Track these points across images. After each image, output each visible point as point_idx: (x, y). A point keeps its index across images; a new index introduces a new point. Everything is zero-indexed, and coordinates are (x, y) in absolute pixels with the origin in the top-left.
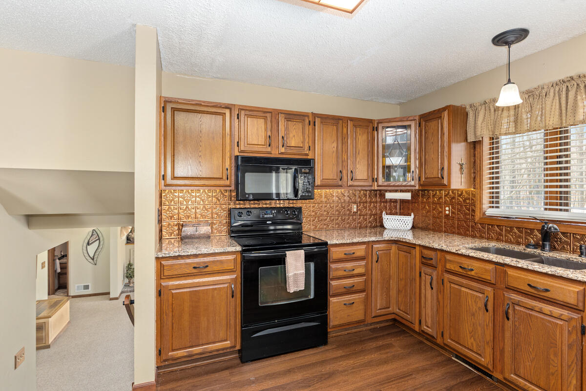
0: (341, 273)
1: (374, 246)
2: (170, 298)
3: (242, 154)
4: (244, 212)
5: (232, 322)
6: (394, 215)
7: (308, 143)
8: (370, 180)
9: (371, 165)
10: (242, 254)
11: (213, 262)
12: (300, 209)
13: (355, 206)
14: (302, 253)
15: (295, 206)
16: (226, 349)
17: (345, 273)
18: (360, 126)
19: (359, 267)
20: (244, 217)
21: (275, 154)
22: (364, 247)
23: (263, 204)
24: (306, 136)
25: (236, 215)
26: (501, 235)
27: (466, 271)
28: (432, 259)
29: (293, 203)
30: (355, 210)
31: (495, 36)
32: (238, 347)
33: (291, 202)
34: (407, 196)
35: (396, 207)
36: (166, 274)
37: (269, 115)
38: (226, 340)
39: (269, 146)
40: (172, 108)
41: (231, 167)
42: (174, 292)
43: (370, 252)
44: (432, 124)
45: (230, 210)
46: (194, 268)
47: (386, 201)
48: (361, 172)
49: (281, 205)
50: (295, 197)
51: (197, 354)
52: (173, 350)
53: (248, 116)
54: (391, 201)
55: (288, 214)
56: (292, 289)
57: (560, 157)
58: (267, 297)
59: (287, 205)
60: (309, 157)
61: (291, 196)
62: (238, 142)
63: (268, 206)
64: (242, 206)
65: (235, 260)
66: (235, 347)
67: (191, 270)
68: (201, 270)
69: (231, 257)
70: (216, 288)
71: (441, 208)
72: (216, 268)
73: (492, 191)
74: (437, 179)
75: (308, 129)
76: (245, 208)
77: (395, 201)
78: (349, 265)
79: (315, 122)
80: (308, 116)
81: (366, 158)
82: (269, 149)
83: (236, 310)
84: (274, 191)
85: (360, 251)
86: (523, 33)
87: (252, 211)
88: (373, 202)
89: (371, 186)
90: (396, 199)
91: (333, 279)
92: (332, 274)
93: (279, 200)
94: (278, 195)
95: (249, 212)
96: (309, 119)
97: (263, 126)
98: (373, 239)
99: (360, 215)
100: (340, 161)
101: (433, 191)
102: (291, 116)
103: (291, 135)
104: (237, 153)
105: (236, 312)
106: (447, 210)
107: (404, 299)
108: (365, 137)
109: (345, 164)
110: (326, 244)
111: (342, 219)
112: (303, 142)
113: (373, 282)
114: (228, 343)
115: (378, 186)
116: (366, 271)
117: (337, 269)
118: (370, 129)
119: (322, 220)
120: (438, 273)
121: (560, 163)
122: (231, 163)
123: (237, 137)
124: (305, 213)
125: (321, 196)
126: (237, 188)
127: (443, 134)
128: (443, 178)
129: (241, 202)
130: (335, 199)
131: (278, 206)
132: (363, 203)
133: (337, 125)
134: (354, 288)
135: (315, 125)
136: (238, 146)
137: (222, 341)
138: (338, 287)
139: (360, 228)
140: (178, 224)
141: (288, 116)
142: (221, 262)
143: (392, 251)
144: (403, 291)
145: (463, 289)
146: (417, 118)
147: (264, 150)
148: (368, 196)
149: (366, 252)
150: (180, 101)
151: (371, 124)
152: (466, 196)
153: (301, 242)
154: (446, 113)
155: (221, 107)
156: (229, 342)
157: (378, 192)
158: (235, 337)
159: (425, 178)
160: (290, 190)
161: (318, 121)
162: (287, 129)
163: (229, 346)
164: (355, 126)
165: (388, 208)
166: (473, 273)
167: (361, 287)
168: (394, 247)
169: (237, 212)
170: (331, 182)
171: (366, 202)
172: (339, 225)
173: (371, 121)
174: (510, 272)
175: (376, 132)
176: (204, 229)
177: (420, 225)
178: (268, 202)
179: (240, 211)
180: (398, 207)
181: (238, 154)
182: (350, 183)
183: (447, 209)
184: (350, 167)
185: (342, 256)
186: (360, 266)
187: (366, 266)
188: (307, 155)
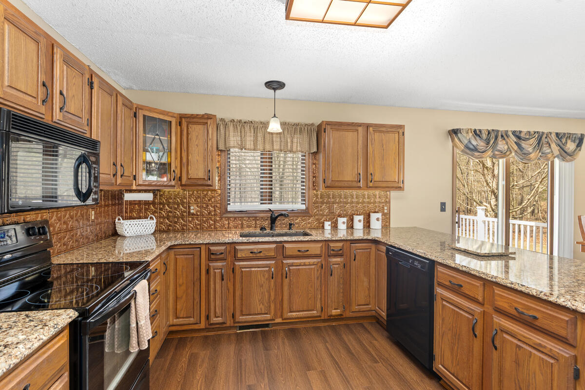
1: (163, 256)
7: (87, 113)
9: (132, 159)
13: (93, 212)
18: (126, 107)
21: (47, 120)
24: (86, 103)
27: (256, 254)
28: (222, 253)
30: (93, 218)
31: (268, 81)
34: (149, 197)
37: (43, 41)
43: (161, 264)
48: (127, 167)
74: (201, 180)
75: (88, 92)
78: (154, 286)
79: (91, 83)
81: (130, 150)
82: (43, 109)
88: (107, 206)
89: (132, 185)
96: (87, 74)
99: (97, 224)
102: (70, 60)
103: (70, 94)
106: (192, 209)
107: (185, 305)
108: (129, 122)
111: (80, 232)
112: (84, 111)
115: (138, 185)
118: (132, 114)
120: (228, 264)
127: (208, 139)
128: (210, 179)
132: (99, 207)
133: (111, 96)
135: (91, 87)
141: (66, 58)
144: (184, 297)
145: (253, 269)
146: (177, 116)
147: (35, 107)
148: (103, 198)
151: (132, 108)
154: (212, 121)
164: (123, 105)
166: (260, 255)
171: (102, 206)
173: (131, 103)
174: (287, 245)
175: (135, 120)
182: (120, 180)
184: (120, 159)
186: (158, 284)
188: (85, 133)
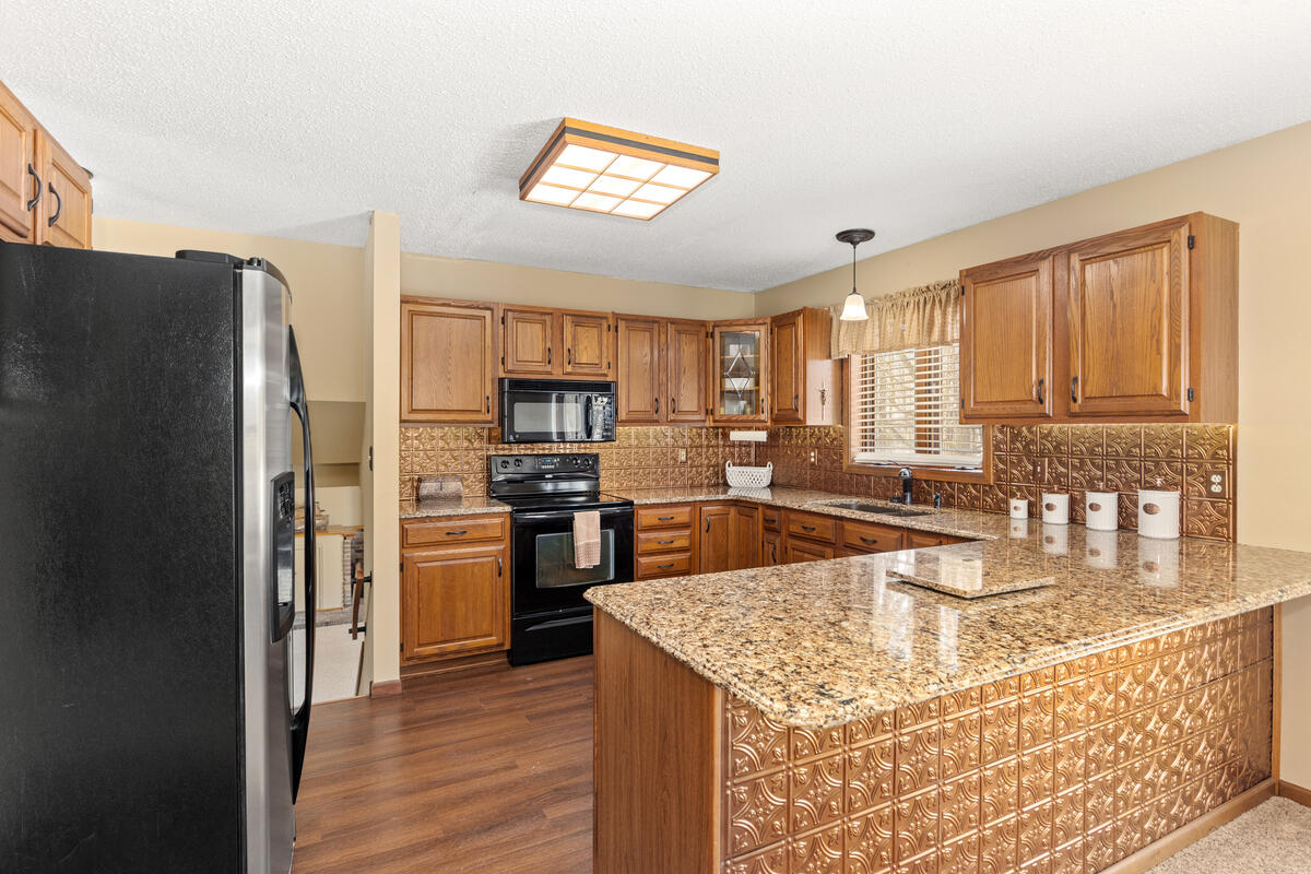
0: (654, 546)
1: (704, 508)
2: (416, 573)
3: (510, 376)
4: (511, 460)
5: (499, 609)
6: (746, 465)
7: (607, 357)
8: (703, 411)
9: (703, 389)
10: (511, 516)
11: (473, 526)
12: (596, 457)
13: (683, 452)
14: (596, 515)
15: (588, 451)
16: (491, 647)
17: (659, 547)
18: (685, 332)
19: (681, 539)
20: (511, 469)
21: (557, 374)
22: (688, 509)
23: (539, 449)
24: (604, 349)
25: (499, 466)
26: (869, 488)
27: (809, 532)
28: (774, 521)
29: (585, 448)
30: (684, 458)
31: (839, 232)
32: (507, 646)
33: (582, 445)
34: (762, 436)
35: (749, 454)
36: (410, 541)
37: (547, 318)
38: (491, 635)
39: (549, 362)
40: (410, 311)
41: (493, 394)
42: (420, 565)
43: (697, 517)
44: (786, 332)
45: (489, 458)
46: (448, 534)
47: (733, 445)
48: (689, 400)
49: (568, 449)
50: (588, 437)
51: (451, 653)
52: (420, 645)
53: (518, 320)
54: (741, 444)
55: (577, 464)
56: (582, 564)
57: (929, 384)
58: (548, 578)
59: (575, 451)
60: (609, 379)
61: (582, 435)
62: (503, 359)
63: (547, 452)
64: (506, 452)
65: (503, 524)
66: (503, 645)
67: (442, 537)
68: (456, 538)
69: (497, 521)
70: (476, 563)
71: (806, 452)
72: (476, 535)
73: (864, 427)
74: (790, 412)
75: (607, 338)
76: (512, 455)
77: (748, 445)
78: (665, 535)
79: (617, 327)
80: (606, 318)
81: (696, 379)
82: (549, 368)
83: (504, 593)
84: (554, 429)
85: (682, 515)
86: (868, 235)
87: (524, 459)
88: (712, 446)
89: (704, 421)
90: (750, 442)
91: (642, 555)
92: (640, 547)
93: (564, 442)
94: (561, 435)
95: (518, 461)
96: (608, 321)
97: (540, 333)
98: (702, 498)
99: (692, 467)
100: (656, 384)
101: (796, 428)
102: (582, 318)
103: (581, 347)
104: (502, 375)
105: (504, 597)
106: (813, 456)
108: (694, 347)
109: (663, 388)
110: (631, 503)
111: (662, 472)
112: (601, 357)
113: (703, 560)
114: (493, 640)
115: (715, 421)
116: (691, 544)
117: (648, 540)
118: (702, 335)
119: (630, 474)
120: (782, 539)
121: (930, 391)
122: (493, 389)
123: (501, 350)
124: (603, 463)
125: (629, 437)
126: (501, 423)
127: (797, 348)
128: (797, 410)
129: (506, 446)
130: (652, 441)
131: (562, 451)
132: (697, 447)
133: (650, 331)
134: (673, 569)
135: (617, 331)
136: (503, 363)
137: (485, 636)
138: (649, 566)
139: (692, 486)
140: (412, 480)
141: (576, 319)
142: (484, 526)
143: (730, 516)
146: (769, 321)
147: (541, 369)
148: (704, 437)
149: (690, 516)
150: (420, 300)
151: (703, 329)
152: (834, 435)
153: (598, 500)
154: (801, 318)
155: (478, 308)
156: (494, 638)
157: (720, 430)
158: (504, 632)
159: (779, 410)
160: (581, 428)
161: (622, 325)
162: (574, 338)
163: (496, 643)
164: (679, 332)
165: (736, 455)
166: (814, 533)
167: (685, 567)
168: (733, 511)
169: (500, 460)
170: (641, 416)
171: (701, 446)
172: (658, 482)
173: (703, 324)
174: (848, 526)
175: (711, 340)
176: (452, 486)
177: (781, 481)
178: (547, 446)
179: (506, 459)
180: (753, 453)
181: (504, 376)
182: (672, 416)
183: (812, 454)
184: (672, 393)
185: (655, 521)
186: (681, 537)
187: (691, 536)
188: (606, 375)
